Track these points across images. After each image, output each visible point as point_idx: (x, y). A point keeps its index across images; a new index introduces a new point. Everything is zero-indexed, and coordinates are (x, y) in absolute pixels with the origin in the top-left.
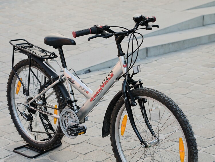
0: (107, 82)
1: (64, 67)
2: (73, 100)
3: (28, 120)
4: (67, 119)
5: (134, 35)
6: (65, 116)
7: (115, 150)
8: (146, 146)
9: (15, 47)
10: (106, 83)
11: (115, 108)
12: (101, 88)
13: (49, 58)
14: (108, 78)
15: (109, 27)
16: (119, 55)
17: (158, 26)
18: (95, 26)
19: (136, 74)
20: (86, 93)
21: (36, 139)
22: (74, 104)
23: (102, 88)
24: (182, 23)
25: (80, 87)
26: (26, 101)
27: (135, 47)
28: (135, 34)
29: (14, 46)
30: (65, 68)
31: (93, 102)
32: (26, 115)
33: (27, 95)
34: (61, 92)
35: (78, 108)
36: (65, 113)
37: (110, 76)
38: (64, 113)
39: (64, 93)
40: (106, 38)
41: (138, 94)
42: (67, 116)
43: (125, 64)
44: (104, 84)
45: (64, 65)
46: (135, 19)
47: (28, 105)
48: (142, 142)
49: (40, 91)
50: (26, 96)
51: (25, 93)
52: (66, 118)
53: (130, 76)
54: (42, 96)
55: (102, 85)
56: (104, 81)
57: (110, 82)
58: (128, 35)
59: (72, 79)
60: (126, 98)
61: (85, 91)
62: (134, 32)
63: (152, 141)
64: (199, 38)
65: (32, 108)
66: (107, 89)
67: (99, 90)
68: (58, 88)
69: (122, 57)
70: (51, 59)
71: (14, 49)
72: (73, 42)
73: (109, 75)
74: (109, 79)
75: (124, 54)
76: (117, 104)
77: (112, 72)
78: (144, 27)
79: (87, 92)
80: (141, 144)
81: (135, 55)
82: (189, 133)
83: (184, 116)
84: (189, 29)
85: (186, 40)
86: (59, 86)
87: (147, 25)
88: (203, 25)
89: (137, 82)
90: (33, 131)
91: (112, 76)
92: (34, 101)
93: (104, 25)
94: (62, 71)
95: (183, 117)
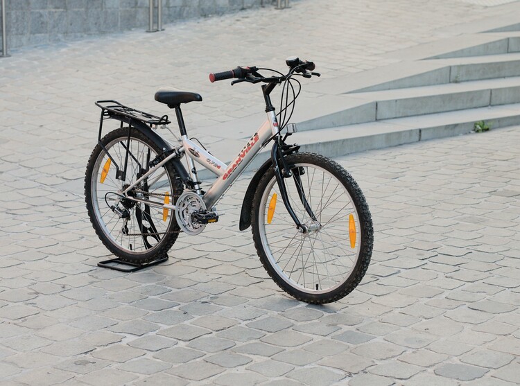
0: (249, 149)
1: (182, 134)
2: (195, 181)
3: (123, 217)
4: (187, 209)
5: (289, 82)
6: (184, 204)
7: (259, 246)
8: (304, 231)
9: (106, 111)
10: (247, 151)
11: (259, 185)
12: (240, 159)
13: (160, 123)
14: (250, 143)
15: (258, 69)
16: (267, 110)
17: (318, 75)
18: (239, 67)
19: (291, 134)
20: (216, 169)
21: (131, 249)
22: (196, 187)
23: (242, 158)
24: (340, 113)
25: (208, 160)
26: (121, 188)
27: (291, 99)
28: (290, 80)
29: (103, 109)
30: (185, 136)
31: (226, 180)
32: (120, 210)
33: (124, 179)
34: (176, 171)
35: (203, 193)
36: (185, 199)
37: (253, 141)
38: (183, 199)
39: (181, 172)
40: (254, 83)
41: (293, 161)
42: (187, 203)
43: (275, 123)
44: (244, 153)
45: (183, 132)
46: (290, 63)
47: (124, 194)
48: (299, 225)
49: (139, 176)
50: (121, 181)
51: (120, 177)
52: (185, 207)
53: (282, 139)
54: (142, 183)
55: (242, 153)
56: (245, 148)
57: (253, 149)
58: (281, 83)
59: (196, 150)
60: (277, 167)
61: (216, 165)
62: (289, 78)
63: (312, 225)
64: (371, 138)
65: (131, 198)
66: (248, 159)
67: (237, 162)
68: (173, 165)
69: (272, 112)
70: (162, 125)
71: (103, 114)
72: (198, 97)
73: (252, 139)
74: (253, 144)
75: (274, 109)
76: (263, 179)
77: (256, 134)
78: (301, 73)
79: (219, 167)
80: (298, 228)
81: (289, 109)
82: (363, 205)
83: (355, 184)
84: (351, 124)
85: (347, 140)
86: (174, 163)
87: (305, 72)
88: (377, 120)
89: (292, 146)
90: (130, 235)
91: (256, 140)
92: (133, 189)
93: (251, 66)
94: (180, 141)
95: (354, 186)
